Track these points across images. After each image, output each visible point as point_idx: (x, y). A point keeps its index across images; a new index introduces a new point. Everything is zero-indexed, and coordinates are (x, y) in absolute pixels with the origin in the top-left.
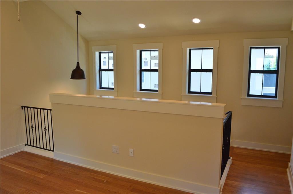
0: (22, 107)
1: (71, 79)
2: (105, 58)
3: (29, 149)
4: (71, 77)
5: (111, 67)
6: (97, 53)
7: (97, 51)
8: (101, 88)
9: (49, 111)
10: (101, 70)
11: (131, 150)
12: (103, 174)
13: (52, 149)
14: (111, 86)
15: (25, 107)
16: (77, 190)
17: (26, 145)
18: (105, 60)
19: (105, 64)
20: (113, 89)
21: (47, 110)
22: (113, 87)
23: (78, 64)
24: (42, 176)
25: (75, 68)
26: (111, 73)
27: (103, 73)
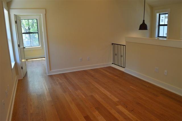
0: (112, 44)
1: (139, 29)
2: (163, 17)
3: (113, 66)
4: (139, 28)
5: (166, 23)
6: (158, 15)
7: (158, 13)
8: (158, 36)
9: (124, 46)
10: (159, 25)
11: (166, 71)
12: (148, 83)
13: (124, 67)
14: (165, 36)
15: (113, 44)
16: (131, 87)
17: (112, 64)
18: (162, 19)
19: (162, 21)
20: (166, 37)
21: (124, 45)
22: (166, 36)
23: (144, 21)
24: (116, 78)
25: (142, 23)
26: (166, 27)
27: (161, 27)
